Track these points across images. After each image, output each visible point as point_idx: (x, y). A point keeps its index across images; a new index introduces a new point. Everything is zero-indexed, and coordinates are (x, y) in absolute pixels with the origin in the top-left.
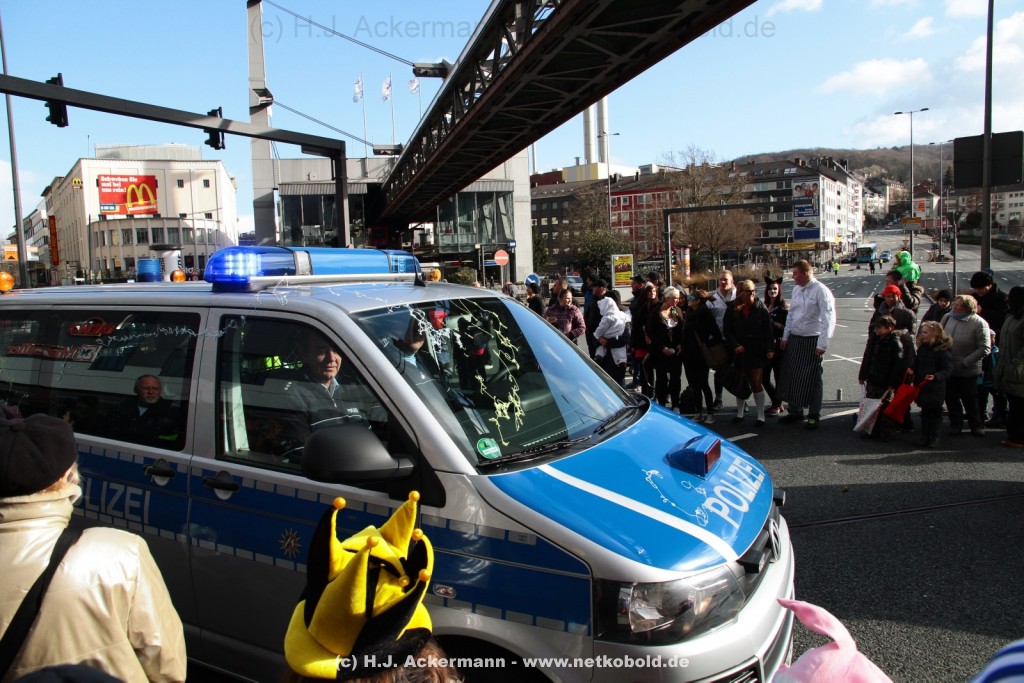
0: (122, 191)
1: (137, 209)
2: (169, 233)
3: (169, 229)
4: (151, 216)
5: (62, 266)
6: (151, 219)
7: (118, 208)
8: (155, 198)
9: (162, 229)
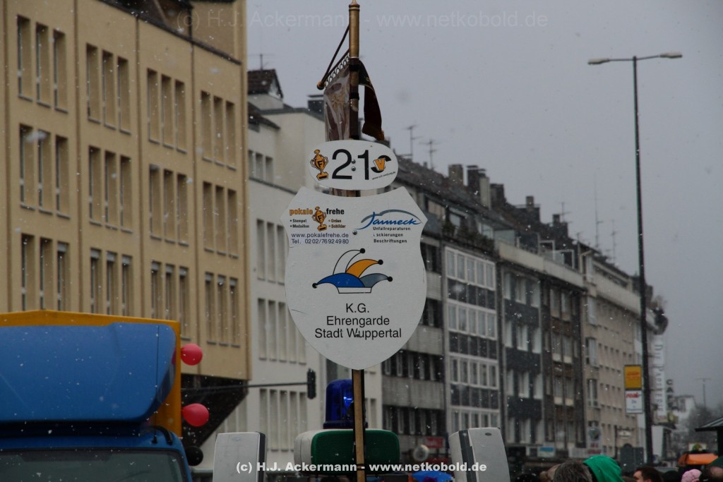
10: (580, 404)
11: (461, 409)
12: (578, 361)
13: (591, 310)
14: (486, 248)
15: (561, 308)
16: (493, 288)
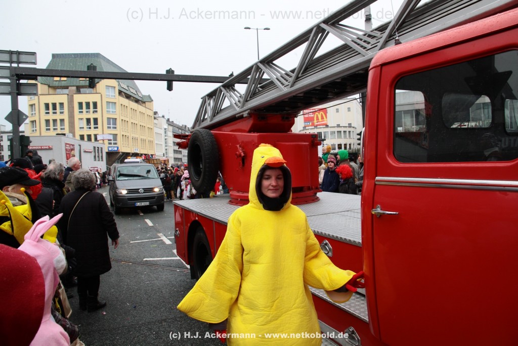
0: (312, 116)
1: (319, 123)
2: (331, 134)
3: (331, 132)
4: (325, 126)
6: (323, 128)
7: (311, 124)
8: (326, 118)
9: (328, 132)
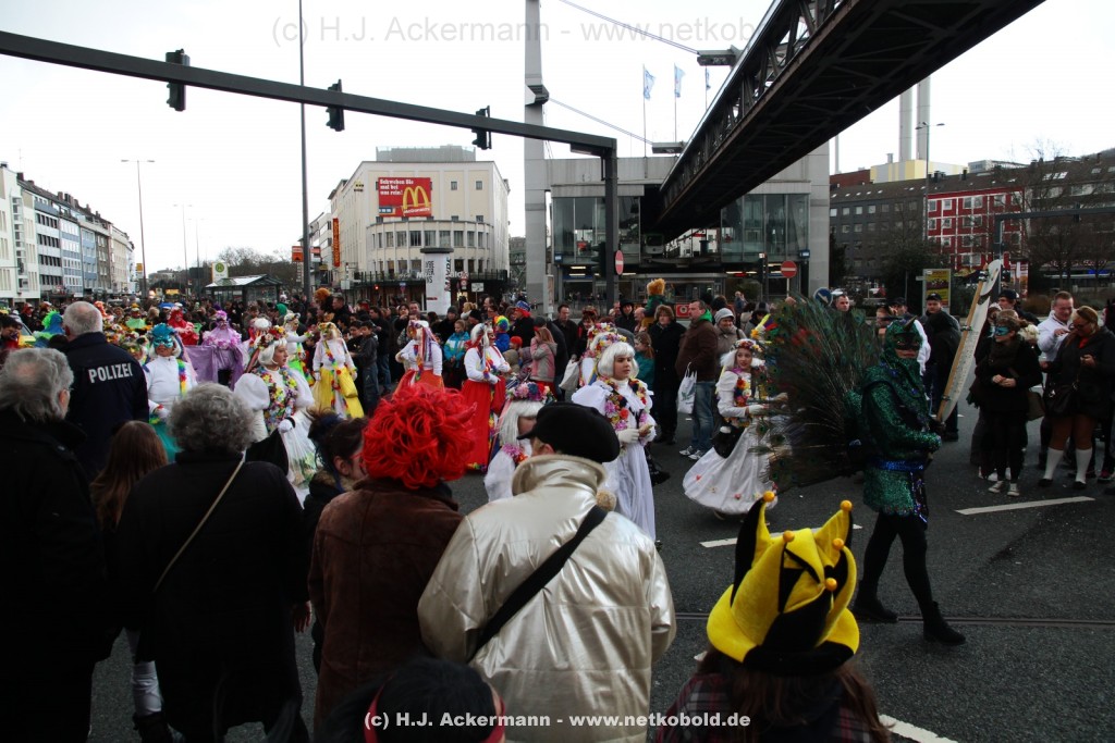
0: (398, 193)
1: (412, 211)
2: (440, 235)
3: (441, 232)
4: (425, 219)
5: (342, 268)
6: (423, 221)
7: (394, 210)
9: (434, 232)
10: (109, 274)
11: (68, 276)
12: (109, 260)
13: (112, 244)
14: (75, 221)
15: (102, 241)
16: (77, 234)
